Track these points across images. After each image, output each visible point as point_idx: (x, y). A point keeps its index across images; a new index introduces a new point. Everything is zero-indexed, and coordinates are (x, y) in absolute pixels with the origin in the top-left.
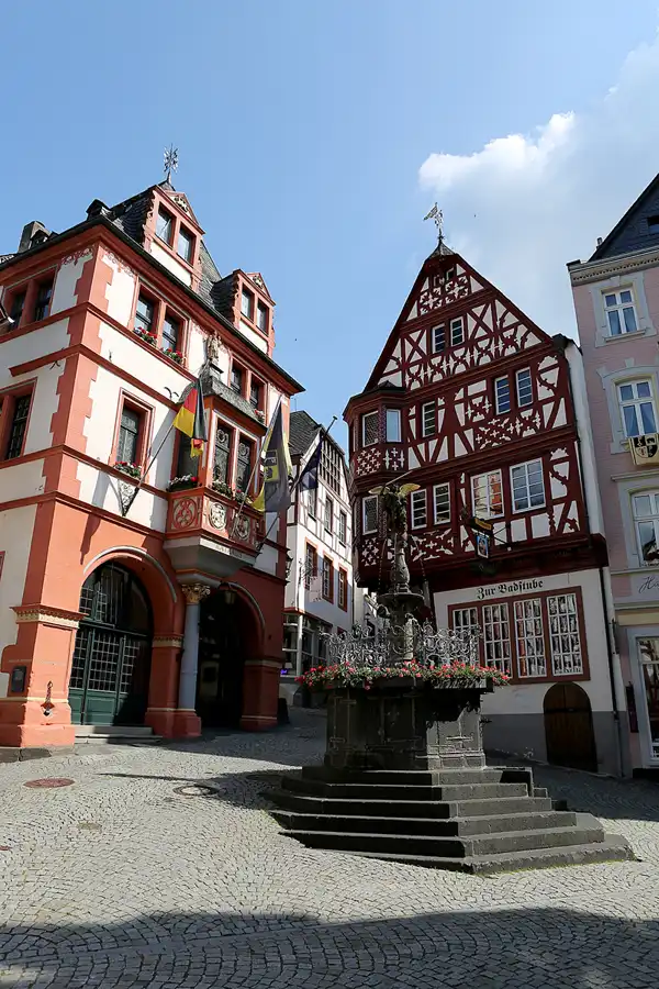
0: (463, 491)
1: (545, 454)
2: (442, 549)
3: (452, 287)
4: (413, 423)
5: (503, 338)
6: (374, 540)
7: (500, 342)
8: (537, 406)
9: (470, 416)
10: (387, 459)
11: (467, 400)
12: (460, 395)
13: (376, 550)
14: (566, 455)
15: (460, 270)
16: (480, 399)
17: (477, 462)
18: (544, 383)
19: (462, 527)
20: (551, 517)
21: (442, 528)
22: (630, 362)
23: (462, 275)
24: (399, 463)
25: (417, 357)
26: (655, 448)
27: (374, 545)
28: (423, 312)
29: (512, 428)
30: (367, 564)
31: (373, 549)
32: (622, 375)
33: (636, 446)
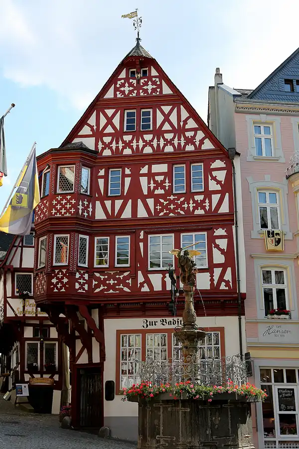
0: (141, 244)
1: (210, 230)
2: (121, 286)
3: (146, 84)
4: (101, 182)
5: (185, 136)
6: (64, 271)
7: (182, 139)
8: (208, 194)
9: (152, 188)
10: (80, 207)
11: (150, 175)
12: (144, 170)
13: (65, 280)
14: (225, 234)
15: (154, 72)
16: (162, 178)
17: (155, 225)
18: (214, 178)
19: (140, 273)
20: (212, 276)
21: (123, 270)
22: (268, 177)
23: (155, 77)
24: (88, 212)
25: (110, 130)
26: (279, 240)
27: (64, 275)
28: (119, 96)
29: (186, 206)
30: (56, 290)
31: (62, 278)
32: (261, 185)
33: (269, 237)
